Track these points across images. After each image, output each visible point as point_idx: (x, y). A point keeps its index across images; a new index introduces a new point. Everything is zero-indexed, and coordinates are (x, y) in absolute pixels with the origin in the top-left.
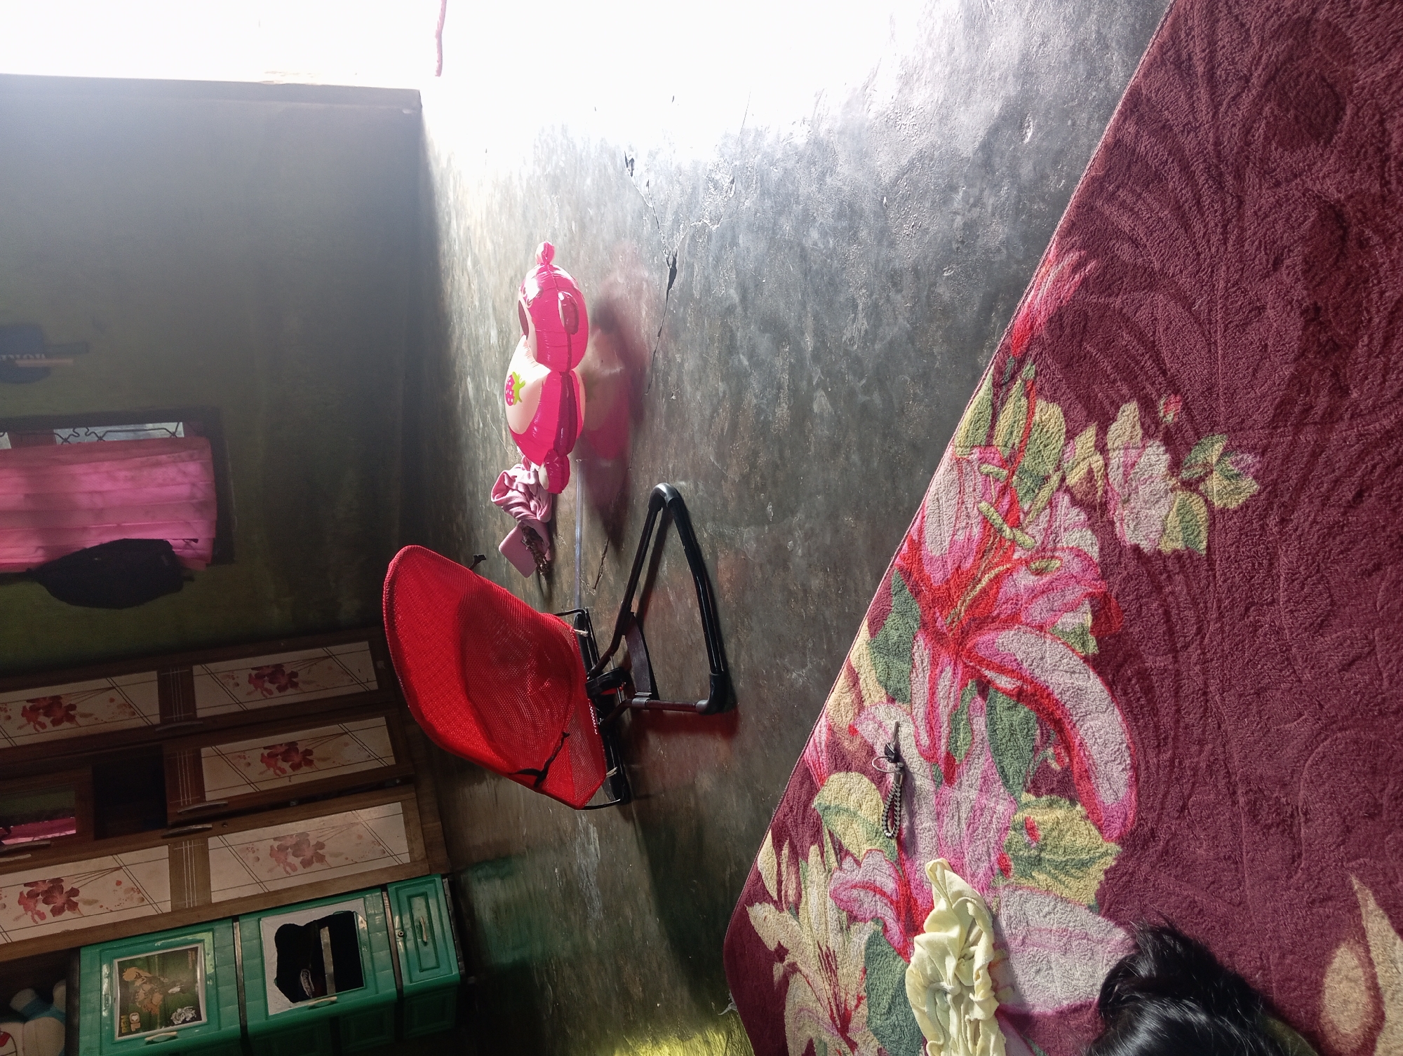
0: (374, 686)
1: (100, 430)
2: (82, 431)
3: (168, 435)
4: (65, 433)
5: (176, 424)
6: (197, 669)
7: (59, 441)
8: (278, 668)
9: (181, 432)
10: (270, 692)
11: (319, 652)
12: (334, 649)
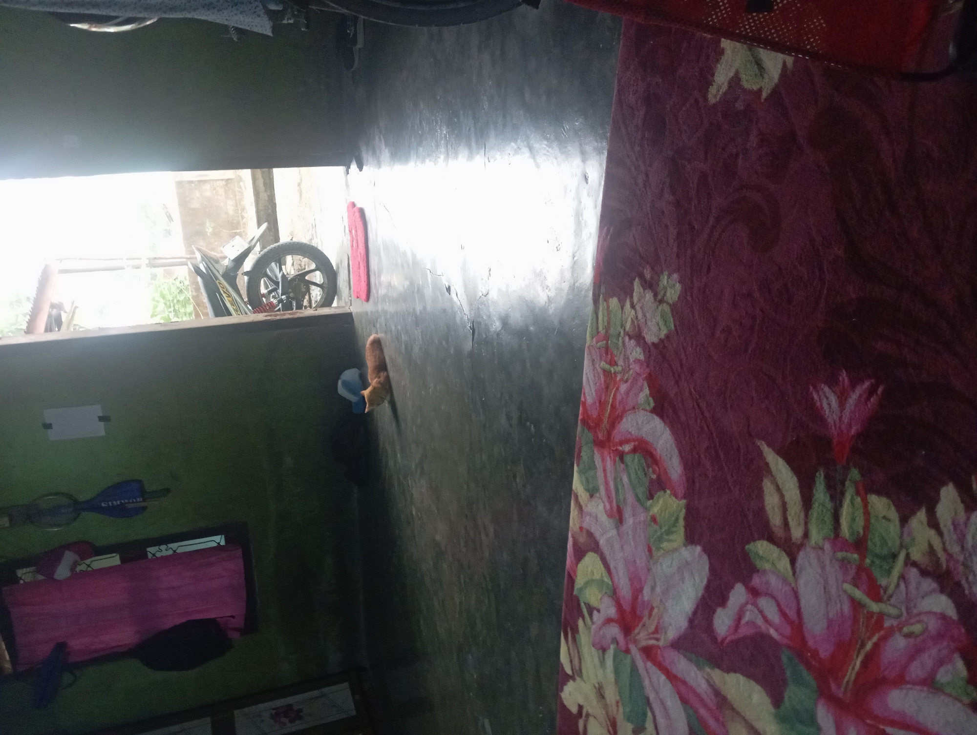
0: (354, 713)
1: (174, 546)
2: (163, 547)
3: (215, 545)
4: (152, 550)
5: (220, 536)
6: (236, 712)
7: (150, 556)
8: (290, 707)
9: (223, 543)
10: (284, 724)
11: (316, 693)
12: (326, 690)
